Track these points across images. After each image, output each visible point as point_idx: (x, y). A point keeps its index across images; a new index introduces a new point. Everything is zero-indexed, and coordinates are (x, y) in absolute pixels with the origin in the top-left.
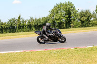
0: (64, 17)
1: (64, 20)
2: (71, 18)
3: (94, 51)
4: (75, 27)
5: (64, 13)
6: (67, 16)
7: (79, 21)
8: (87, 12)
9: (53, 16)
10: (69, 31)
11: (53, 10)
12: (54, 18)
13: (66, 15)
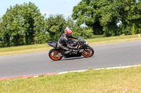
0: (23, 26)
1: (22, 32)
2: (34, 29)
3: (70, 80)
4: (40, 42)
5: (22, 20)
6: (28, 25)
7: (47, 33)
8: (59, 18)
9: (6, 26)
10: (31, 48)
11: (5, 16)
12: (8, 28)
13: (25, 23)
